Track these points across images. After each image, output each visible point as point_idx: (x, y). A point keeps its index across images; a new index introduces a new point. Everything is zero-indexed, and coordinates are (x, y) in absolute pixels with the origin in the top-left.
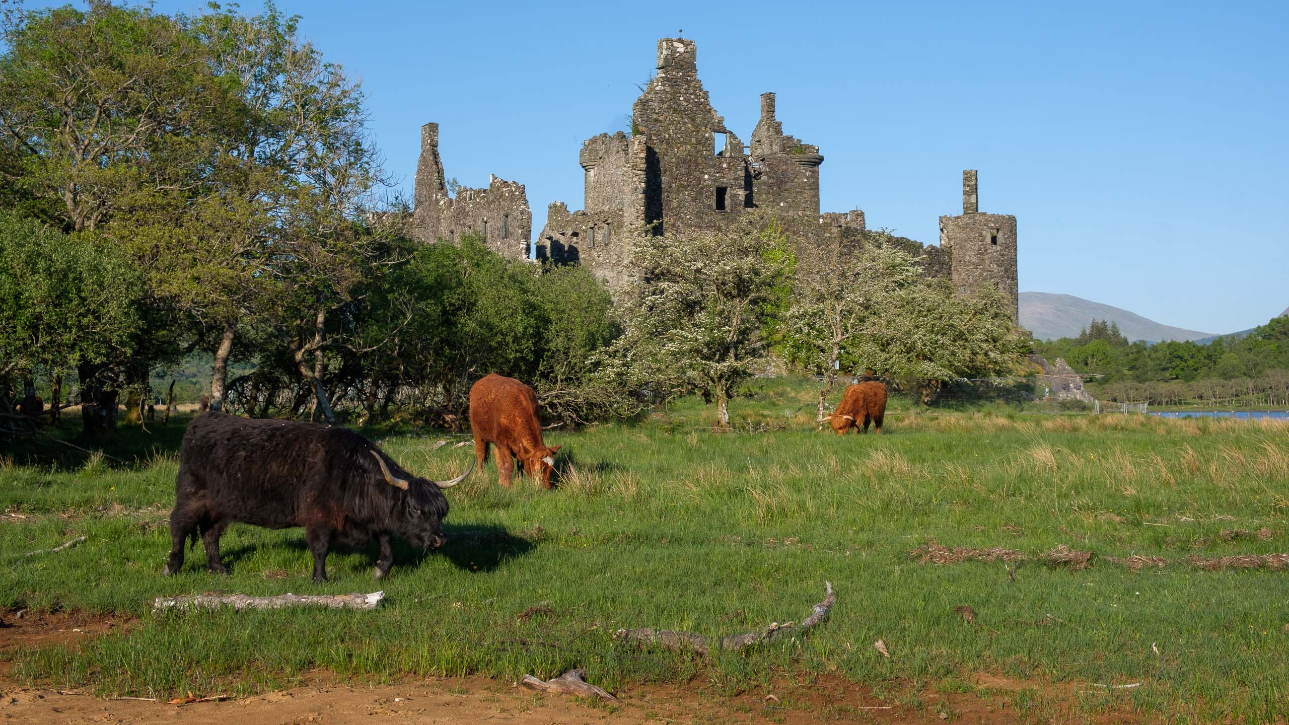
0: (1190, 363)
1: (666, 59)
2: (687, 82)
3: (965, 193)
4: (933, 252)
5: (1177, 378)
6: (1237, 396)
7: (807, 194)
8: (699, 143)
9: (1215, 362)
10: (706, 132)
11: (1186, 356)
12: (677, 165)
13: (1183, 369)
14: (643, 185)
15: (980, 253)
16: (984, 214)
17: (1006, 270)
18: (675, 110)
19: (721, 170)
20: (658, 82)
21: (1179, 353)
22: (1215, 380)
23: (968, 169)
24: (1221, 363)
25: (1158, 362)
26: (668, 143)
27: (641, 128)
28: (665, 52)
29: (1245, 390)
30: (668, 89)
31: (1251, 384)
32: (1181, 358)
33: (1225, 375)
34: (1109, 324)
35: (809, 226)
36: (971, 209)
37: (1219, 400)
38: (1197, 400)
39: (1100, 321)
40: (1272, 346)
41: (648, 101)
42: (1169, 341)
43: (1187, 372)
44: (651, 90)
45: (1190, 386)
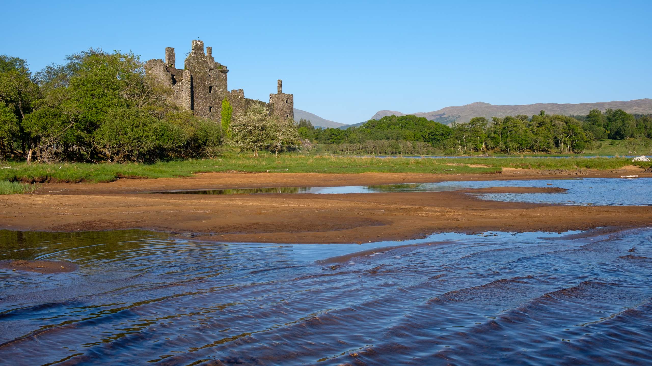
0: (338, 137)
1: (195, 47)
2: (201, 54)
3: (278, 87)
4: (269, 105)
5: (333, 143)
6: (355, 150)
7: (224, 82)
8: (204, 73)
9: (348, 137)
10: (206, 69)
11: (337, 134)
12: (198, 79)
13: (336, 139)
14: (190, 86)
15: (283, 106)
16: (284, 94)
17: (290, 111)
18: (197, 63)
19: (211, 81)
20: (192, 54)
21: (334, 133)
22: (348, 144)
23: (279, 79)
24: (350, 138)
25: (326, 136)
26: (195, 73)
27: (187, 68)
28: (194, 45)
29: (358, 148)
30: (196, 56)
31: (361, 146)
32: (335, 135)
33: (351, 142)
34: (307, 120)
35: (236, 98)
36: (280, 92)
37: (349, 152)
38: (341, 152)
39: (304, 119)
40: (369, 131)
41: (190, 60)
42: (330, 128)
43: (337, 140)
44: (190, 56)
45: (338, 146)
